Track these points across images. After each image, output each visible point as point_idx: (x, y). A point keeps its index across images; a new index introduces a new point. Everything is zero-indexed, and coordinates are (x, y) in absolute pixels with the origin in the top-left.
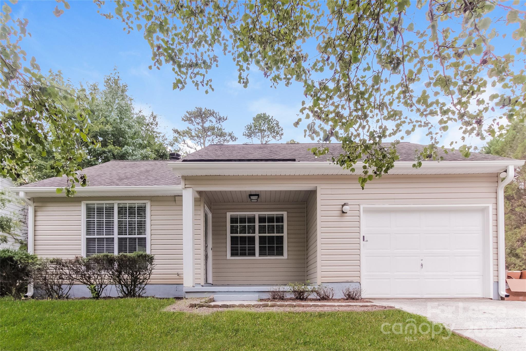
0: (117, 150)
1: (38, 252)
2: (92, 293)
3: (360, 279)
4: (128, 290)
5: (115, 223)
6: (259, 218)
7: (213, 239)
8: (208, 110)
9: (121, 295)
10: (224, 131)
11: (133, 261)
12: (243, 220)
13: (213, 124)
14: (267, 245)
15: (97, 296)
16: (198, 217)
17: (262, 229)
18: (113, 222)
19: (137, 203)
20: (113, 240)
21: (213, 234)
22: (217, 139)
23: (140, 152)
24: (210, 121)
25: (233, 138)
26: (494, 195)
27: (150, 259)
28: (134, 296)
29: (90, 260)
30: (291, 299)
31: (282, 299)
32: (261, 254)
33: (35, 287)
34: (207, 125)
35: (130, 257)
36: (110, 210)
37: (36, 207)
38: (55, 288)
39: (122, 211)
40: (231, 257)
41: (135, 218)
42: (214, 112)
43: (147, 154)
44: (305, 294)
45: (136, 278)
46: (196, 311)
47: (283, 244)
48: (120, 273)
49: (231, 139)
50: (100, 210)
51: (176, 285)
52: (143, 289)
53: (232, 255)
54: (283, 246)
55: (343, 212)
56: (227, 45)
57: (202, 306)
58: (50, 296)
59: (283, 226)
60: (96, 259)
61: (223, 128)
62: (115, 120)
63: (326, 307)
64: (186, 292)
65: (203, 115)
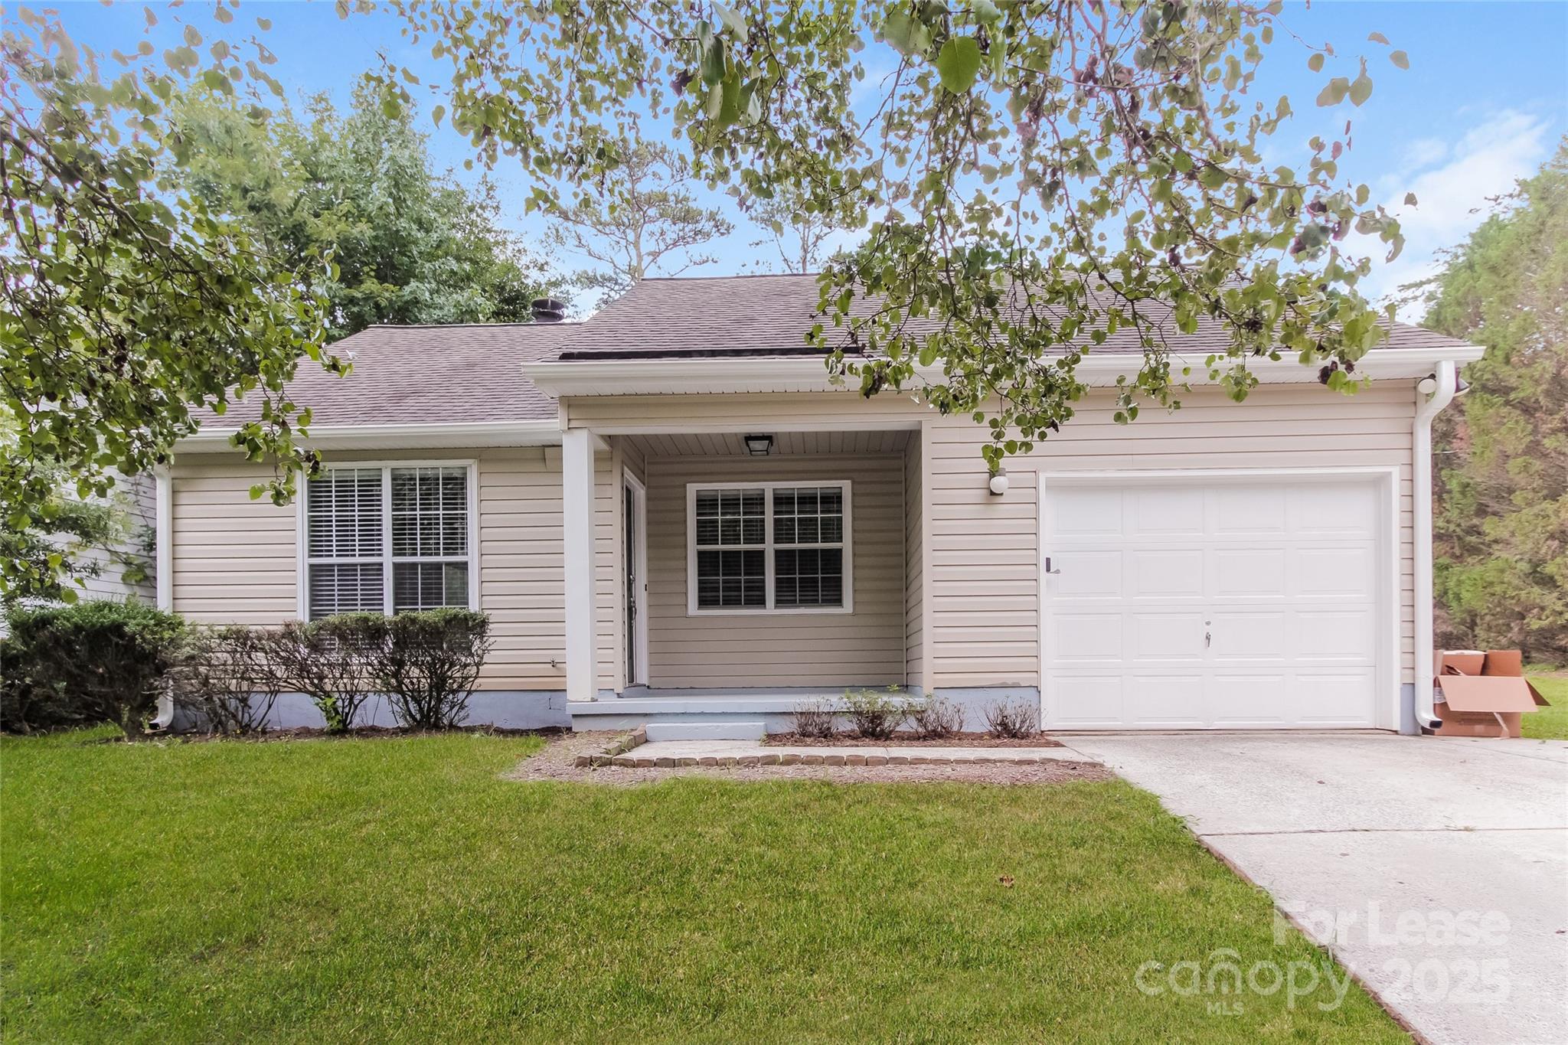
0: (387, 293)
1: (183, 605)
2: (328, 719)
3: (1039, 679)
4: (421, 710)
5: (384, 522)
6: (775, 499)
7: (649, 559)
8: (649, 144)
9: (402, 724)
10: (692, 205)
11: (433, 635)
12: (731, 503)
13: (664, 183)
14: (797, 576)
15: (341, 726)
16: (606, 505)
17: (783, 532)
18: (380, 520)
19: (441, 466)
20: (381, 570)
21: (649, 547)
22: (676, 228)
23: (450, 301)
24: (654, 174)
25: (722, 225)
26: (1403, 441)
27: (478, 626)
28: (437, 727)
29: (321, 628)
30: (851, 736)
31: (826, 735)
32: (780, 602)
33: (177, 702)
34: (645, 187)
35: (425, 621)
36: (370, 485)
37: (176, 481)
38: (233, 704)
39: (402, 485)
40: (699, 608)
41: (438, 509)
42: (664, 150)
43: (472, 303)
44: (887, 724)
45: (443, 679)
46: (593, 778)
47: (840, 573)
48: (400, 664)
49: (714, 230)
50: (344, 485)
51: (548, 694)
52: (462, 707)
53: (703, 602)
54: (841, 578)
55: (992, 494)
56: (661, 94)
57: (610, 763)
58: (220, 729)
59: (840, 519)
60: (336, 627)
61: (692, 196)
62: (381, 208)
63: (923, 766)
64: (574, 716)
65: (634, 159)
